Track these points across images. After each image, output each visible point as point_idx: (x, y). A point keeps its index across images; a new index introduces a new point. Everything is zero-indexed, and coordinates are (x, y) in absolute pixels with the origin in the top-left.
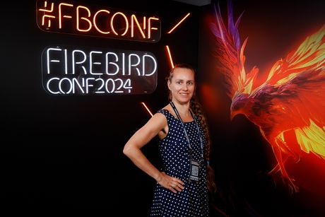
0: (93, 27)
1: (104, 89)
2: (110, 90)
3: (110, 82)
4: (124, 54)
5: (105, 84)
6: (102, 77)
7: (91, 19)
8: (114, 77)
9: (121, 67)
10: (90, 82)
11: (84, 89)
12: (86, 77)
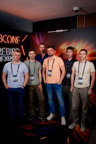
0: (3, 41)
1: (6, 60)
2: (8, 60)
3: (8, 58)
4: (11, 49)
5: (6, 58)
6: (5, 56)
7: (2, 38)
8: (9, 56)
9: (10, 53)
10: (3, 58)
11: (1, 60)
12: (1, 56)
